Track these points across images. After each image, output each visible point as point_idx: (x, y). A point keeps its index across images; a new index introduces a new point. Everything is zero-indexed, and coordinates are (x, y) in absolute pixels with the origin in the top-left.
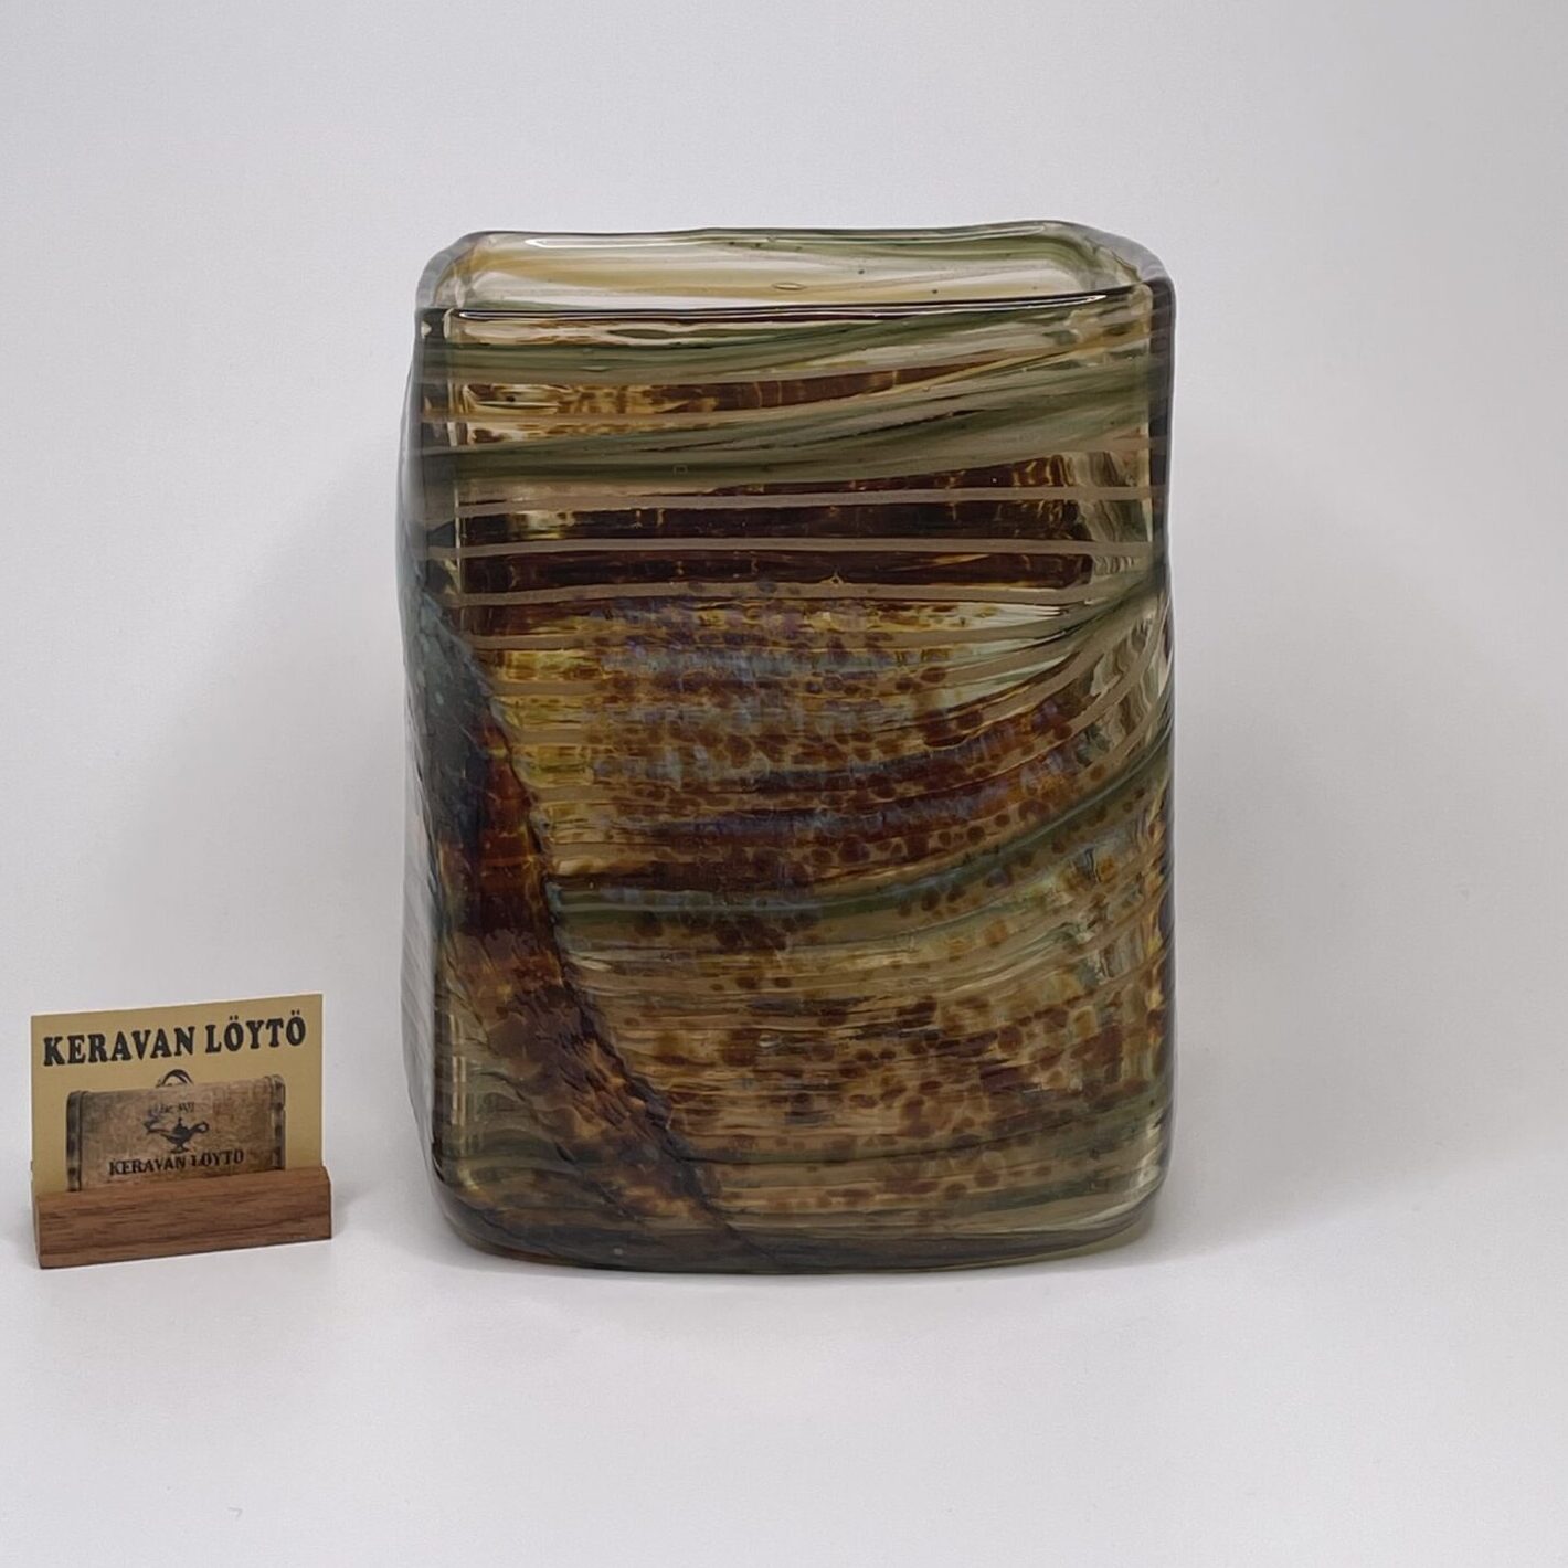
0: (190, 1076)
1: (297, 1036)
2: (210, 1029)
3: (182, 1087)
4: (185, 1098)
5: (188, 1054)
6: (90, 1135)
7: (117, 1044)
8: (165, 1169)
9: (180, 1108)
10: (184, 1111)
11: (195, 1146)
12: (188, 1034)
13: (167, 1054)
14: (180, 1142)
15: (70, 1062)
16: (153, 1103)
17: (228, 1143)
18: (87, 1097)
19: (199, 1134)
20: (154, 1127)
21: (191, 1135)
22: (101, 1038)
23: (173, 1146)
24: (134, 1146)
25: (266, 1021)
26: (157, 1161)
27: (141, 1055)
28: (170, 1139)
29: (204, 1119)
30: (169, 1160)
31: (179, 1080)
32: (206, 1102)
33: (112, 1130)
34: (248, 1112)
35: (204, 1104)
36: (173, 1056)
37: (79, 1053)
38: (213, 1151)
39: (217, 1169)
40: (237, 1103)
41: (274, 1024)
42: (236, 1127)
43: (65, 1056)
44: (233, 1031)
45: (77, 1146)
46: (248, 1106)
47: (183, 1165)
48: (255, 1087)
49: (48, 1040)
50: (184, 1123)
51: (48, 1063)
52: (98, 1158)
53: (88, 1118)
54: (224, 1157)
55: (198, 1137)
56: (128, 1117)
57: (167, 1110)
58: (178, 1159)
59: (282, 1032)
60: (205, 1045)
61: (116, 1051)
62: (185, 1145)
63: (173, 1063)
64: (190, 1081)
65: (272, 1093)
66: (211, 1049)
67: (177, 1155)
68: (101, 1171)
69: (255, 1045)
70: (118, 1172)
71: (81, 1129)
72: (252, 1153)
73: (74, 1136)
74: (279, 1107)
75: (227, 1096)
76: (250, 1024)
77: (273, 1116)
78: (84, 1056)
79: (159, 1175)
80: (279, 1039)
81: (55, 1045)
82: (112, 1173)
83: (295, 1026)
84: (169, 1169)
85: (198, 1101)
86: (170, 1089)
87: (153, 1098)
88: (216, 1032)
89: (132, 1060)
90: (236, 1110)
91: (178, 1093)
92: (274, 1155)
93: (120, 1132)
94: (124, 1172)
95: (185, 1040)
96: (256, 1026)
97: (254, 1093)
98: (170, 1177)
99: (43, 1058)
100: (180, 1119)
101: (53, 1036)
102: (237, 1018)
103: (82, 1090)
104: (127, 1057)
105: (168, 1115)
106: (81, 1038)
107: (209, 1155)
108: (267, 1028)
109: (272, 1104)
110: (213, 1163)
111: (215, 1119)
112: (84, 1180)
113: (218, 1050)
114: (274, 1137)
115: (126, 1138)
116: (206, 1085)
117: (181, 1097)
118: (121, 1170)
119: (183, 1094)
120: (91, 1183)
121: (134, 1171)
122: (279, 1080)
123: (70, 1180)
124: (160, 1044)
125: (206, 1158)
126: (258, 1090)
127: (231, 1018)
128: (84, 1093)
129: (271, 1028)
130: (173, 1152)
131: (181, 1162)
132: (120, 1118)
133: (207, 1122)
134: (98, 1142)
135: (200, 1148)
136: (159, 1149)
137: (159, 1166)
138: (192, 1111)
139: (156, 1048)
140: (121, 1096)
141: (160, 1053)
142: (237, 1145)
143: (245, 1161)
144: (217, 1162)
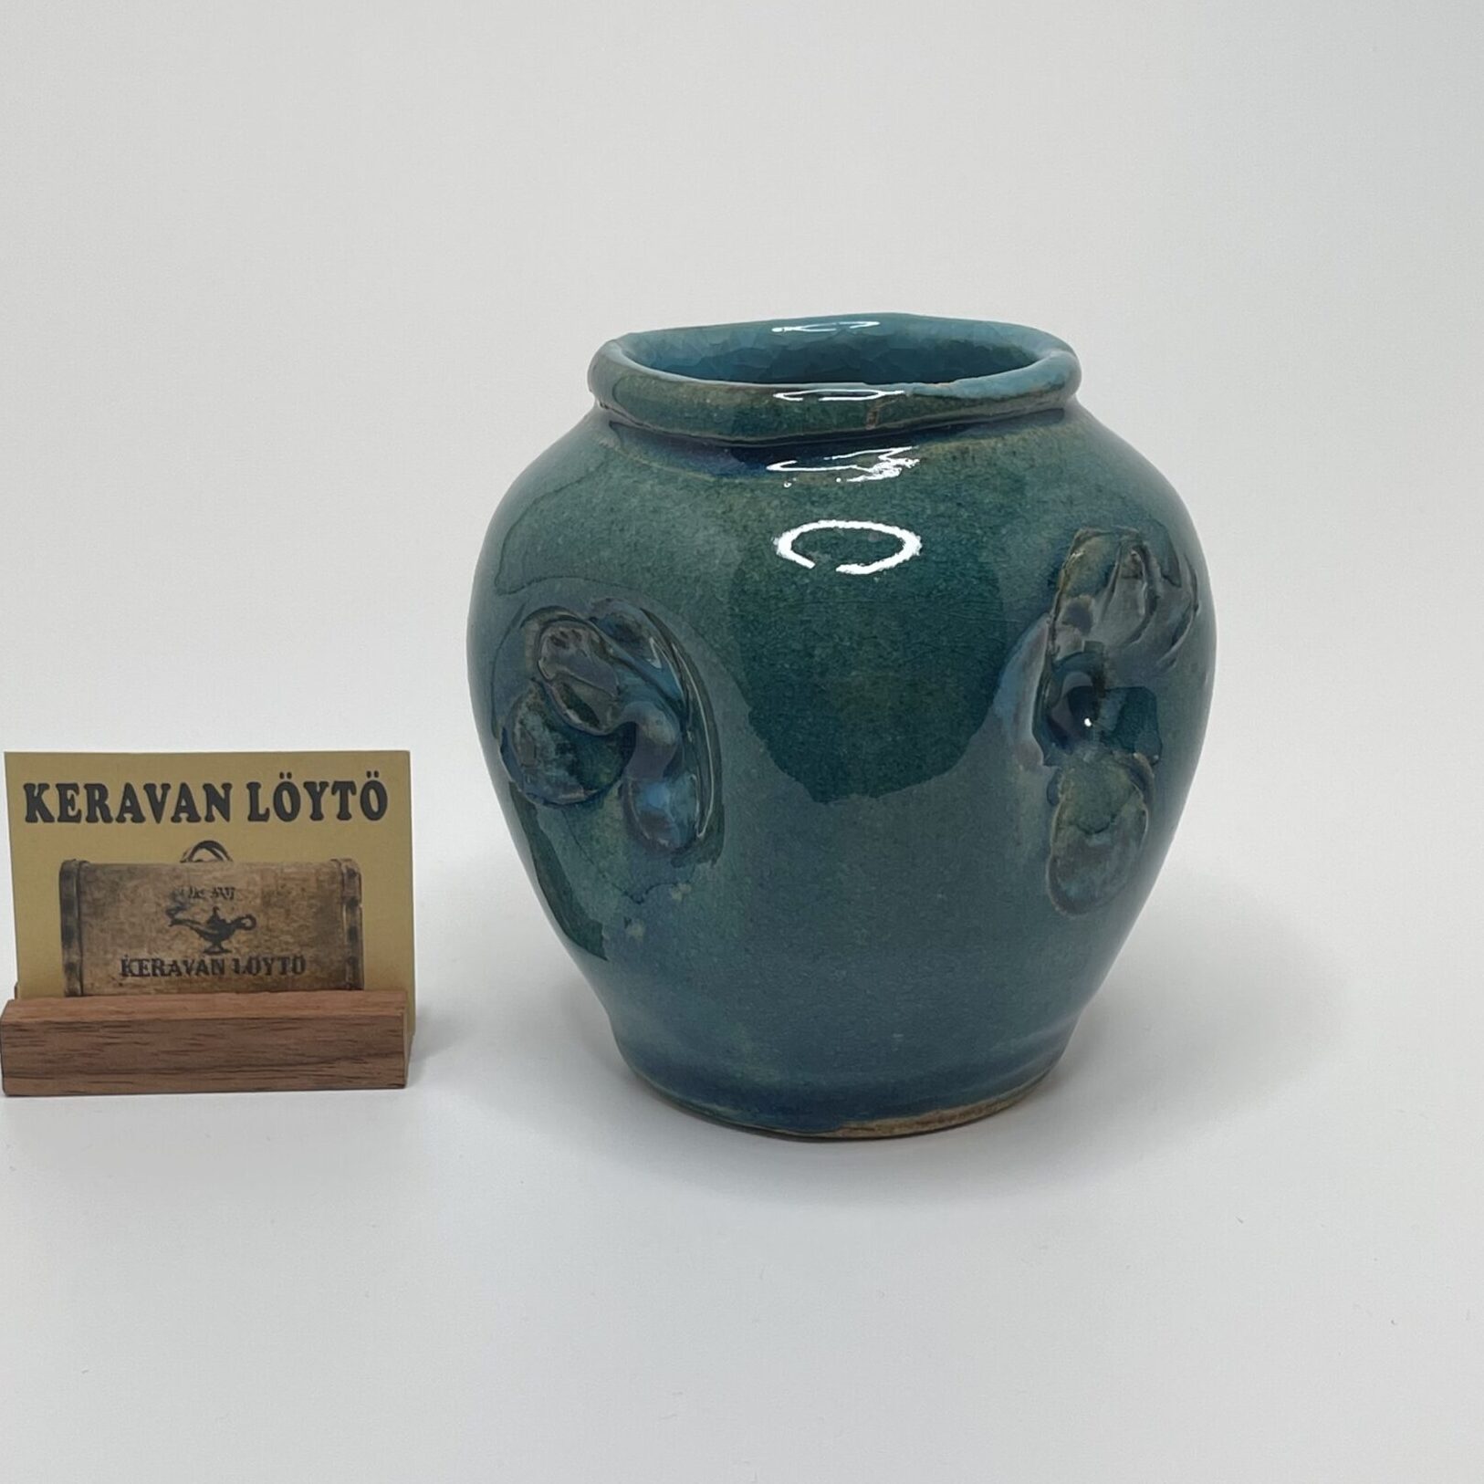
0: (229, 854)
1: (375, 807)
2: (253, 788)
3: (216, 864)
4: (221, 881)
5: (226, 822)
6: (94, 922)
7: (124, 799)
8: (197, 974)
9: (217, 896)
10: (221, 898)
11: (238, 946)
12: (221, 792)
13: (194, 818)
14: (216, 940)
15: (60, 820)
16: (177, 883)
17: (284, 946)
18: (87, 867)
19: (243, 932)
20: (180, 916)
21: (234, 931)
22: (102, 789)
23: (208, 945)
24: (154, 940)
25: (331, 784)
26: (185, 963)
27: (158, 818)
28: (202, 934)
29: (250, 912)
30: (202, 962)
31: (212, 857)
32: (251, 888)
33: (122, 917)
34: (311, 906)
35: (250, 892)
36: (203, 820)
37: (73, 809)
38: (266, 956)
39: (269, 980)
40: (294, 893)
41: (344, 788)
42: (295, 925)
43: (55, 812)
44: (285, 794)
45: (76, 935)
46: (312, 897)
47: (222, 971)
48: (318, 872)
49: (29, 788)
50: (222, 918)
51: (31, 818)
52: (106, 952)
53: (89, 898)
54: (277, 965)
55: (240, 935)
56: (144, 902)
57: (197, 896)
58: (213, 961)
59: (354, 801)
60: (248, 813)
61: (124, 809)
62: (225, 945)
63: (203, 831)
64: (228, 858)
65: (343, 882)
66: (255, 816)
67: (215, 957)
68: (110, 968)
69: (317, 815)
70: (134, 975)
71: (79, 909)
72: (316, 961)
73: (72, 921)
74: (353, 904)
75: (280, 882)
76: (307, 785)
77: (344, 914)
78: (80, 811)
79: (190, 982)
80: (350, 811)
81: (40, 794)
82: (124, 975)
83: (372, 794)
84: (202, 974)
85: (240, 885)
86: (198, 864)
87: (178, 877)
88: (260, 791)
89: (144, 824)
90: (293, 902)
91: (209, 873)
92: (348, 968)
93: (133, 920)
94: (141, 975)
95: (218, 801)
96: (318, 789)
97: (317, 880)
98: (204, 984)
99: (24, 813)
100: (215, 909)
101: (37, 784)
102: (289, 775)
103: (79, 858)
104: (138, 818)
105: (201, 901)
106: (75, 787)
107: (257, 959)
108: (334, 793)
109: (343, 898)
110: (264, 970)
111: (266, 914)
112: (87, 982)
113: (265, 817)
114: (346, 943)
115: (143, 929)
116: (250, 865)
117: (215, 878)
118: (136, 971)
119: (218, 874)
120: (97, 985)
121: (155, 975)
122: (350, 867)
123: (69, 979)
124: (184, 803)
125: (254, 962)
126: (321, 878)
127: (282, 776)
128: (85, 862)
129: (338, 793)
130: (207, 952)
131: (219, 967)
132: (132, 901)
133: (254, 915)
134: (102, 931)
135: (247, 950)
136: (185, 947)
137: (189, 971)
138: (232, 898)
139: (179, 809)
140: (132, 871)
141: (184, 816)
142: (296, 950)
143: (307, 972)
144: (269, 973)
